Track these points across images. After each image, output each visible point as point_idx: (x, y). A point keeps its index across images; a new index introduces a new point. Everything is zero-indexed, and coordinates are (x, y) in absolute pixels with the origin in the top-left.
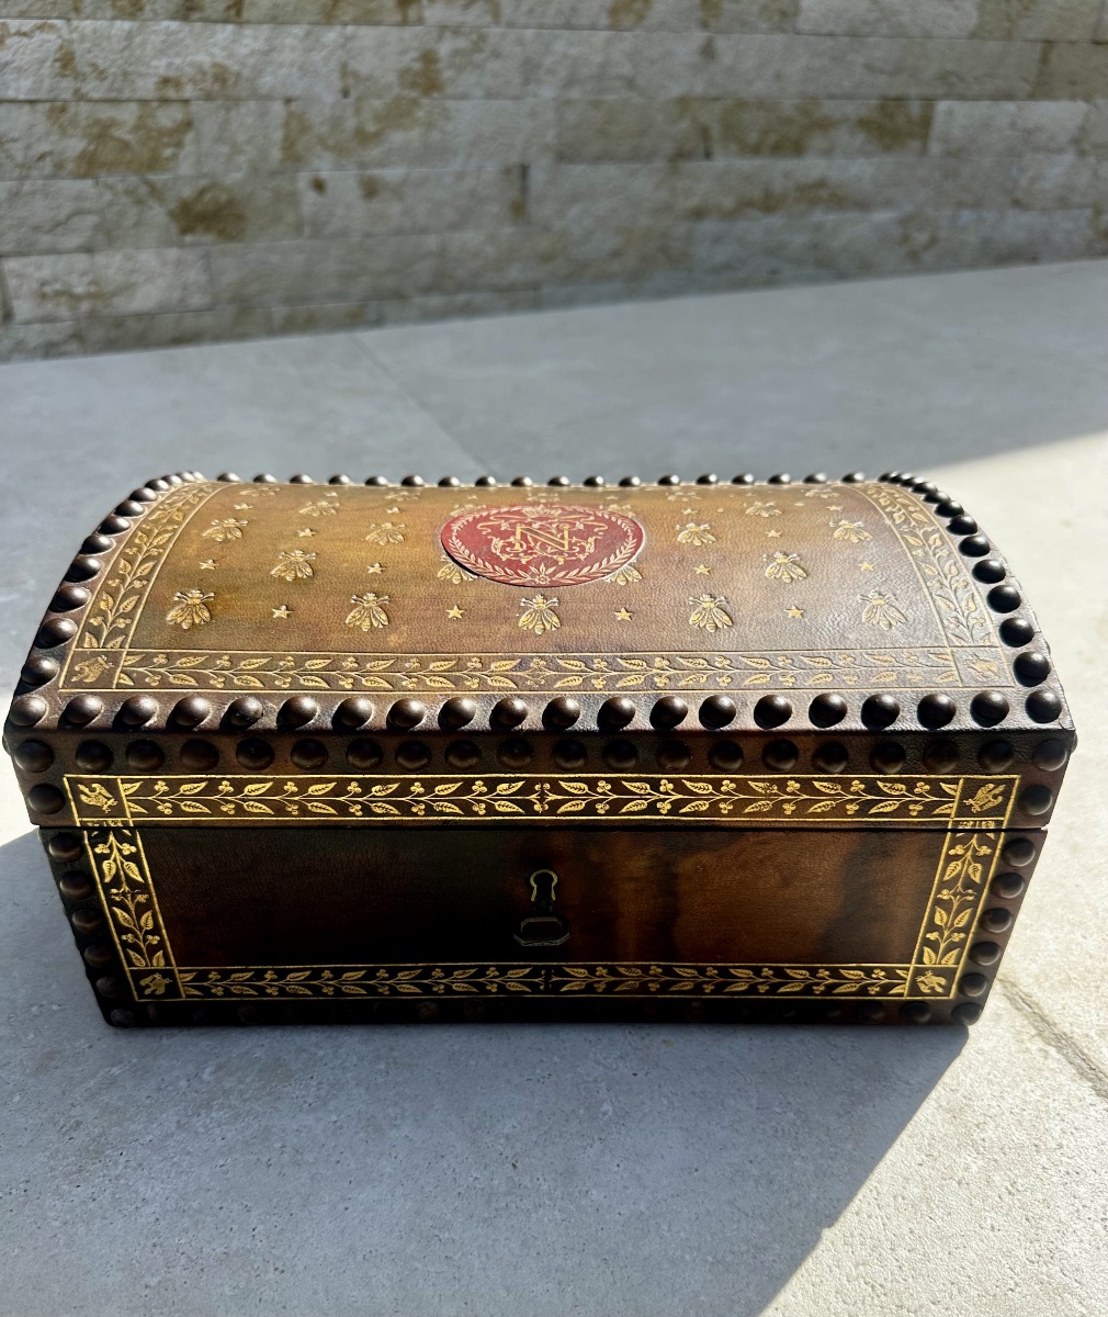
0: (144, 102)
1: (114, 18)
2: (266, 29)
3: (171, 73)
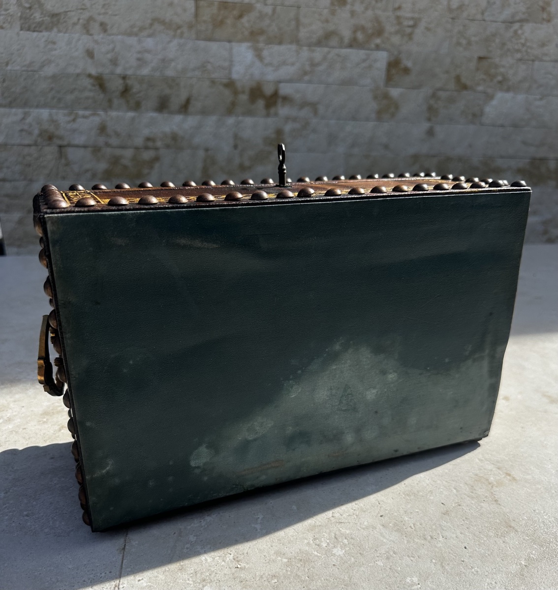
0: (137, 148)
1: (127, 111)
2: (199, 117)
3: (151, 136)
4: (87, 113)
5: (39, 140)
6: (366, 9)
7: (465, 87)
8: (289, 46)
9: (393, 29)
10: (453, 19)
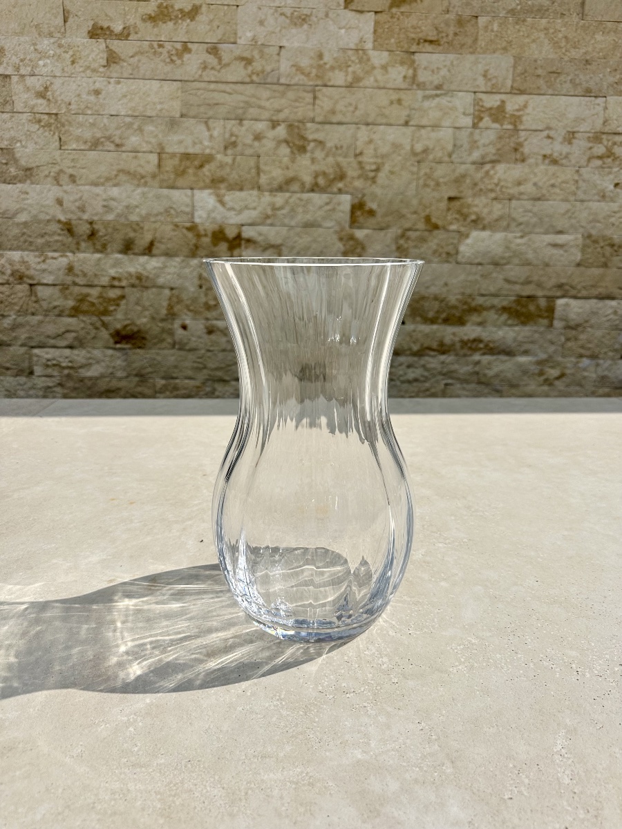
0: (103, 287)
1: (94, 252)
2: (162, 259)
3: (116, 275)
4: (56, 255)
5: (11, 279)
6: (327, 155)
7: (436, 227)
8: (251, 192)
9: (355, 174)
10: (419, 162)
